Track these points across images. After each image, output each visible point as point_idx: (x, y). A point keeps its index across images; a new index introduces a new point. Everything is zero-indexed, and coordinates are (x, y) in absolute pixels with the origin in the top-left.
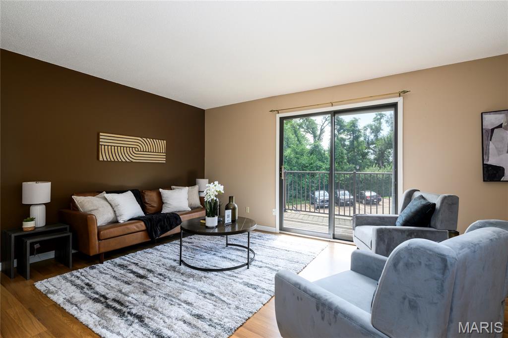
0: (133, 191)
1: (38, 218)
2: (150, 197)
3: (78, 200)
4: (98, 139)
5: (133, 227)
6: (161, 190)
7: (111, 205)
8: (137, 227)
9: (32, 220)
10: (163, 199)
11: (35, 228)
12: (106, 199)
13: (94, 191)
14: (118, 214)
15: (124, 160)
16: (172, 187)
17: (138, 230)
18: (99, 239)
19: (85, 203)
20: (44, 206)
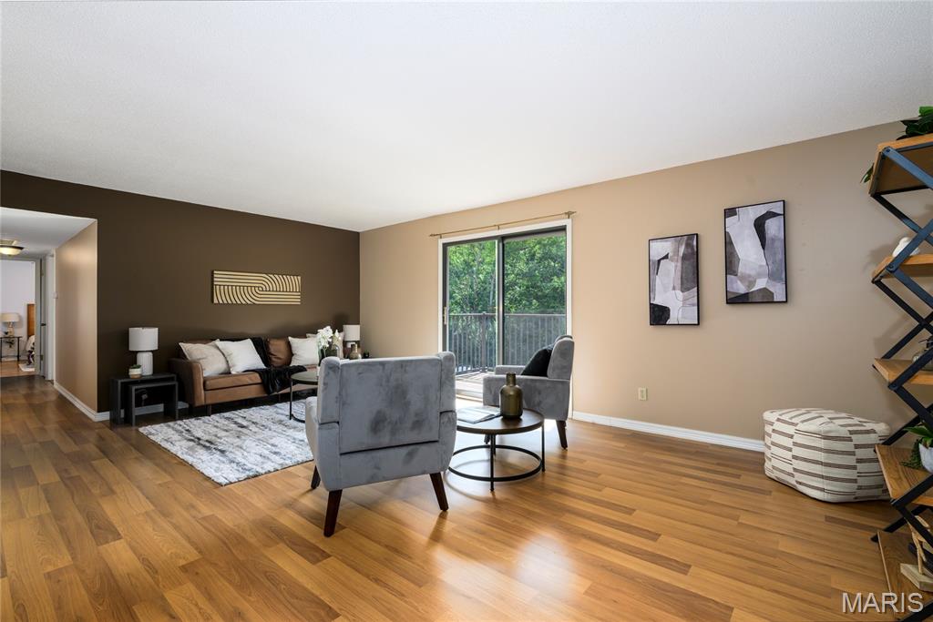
0: (253, 340)
1: (145, 366)
2: (277, 347)
3: (186, 347)
4: (213, 277)
5: (246, 380)
6: (290, 338)
7: (223, 354)
8: (250, 379)
9: (139, 367)
10: (293, 349)
11: (141, 376)
12: (218, 348)
13: (207, 337)
14: (230, 365)
15: (244, 302)
16: (308, 335)
17: (251, 382)
18: (205, 390)
19: (192, 350)
20: (151, 354)
